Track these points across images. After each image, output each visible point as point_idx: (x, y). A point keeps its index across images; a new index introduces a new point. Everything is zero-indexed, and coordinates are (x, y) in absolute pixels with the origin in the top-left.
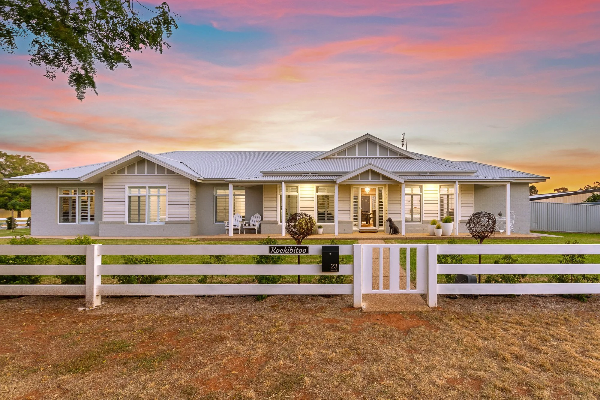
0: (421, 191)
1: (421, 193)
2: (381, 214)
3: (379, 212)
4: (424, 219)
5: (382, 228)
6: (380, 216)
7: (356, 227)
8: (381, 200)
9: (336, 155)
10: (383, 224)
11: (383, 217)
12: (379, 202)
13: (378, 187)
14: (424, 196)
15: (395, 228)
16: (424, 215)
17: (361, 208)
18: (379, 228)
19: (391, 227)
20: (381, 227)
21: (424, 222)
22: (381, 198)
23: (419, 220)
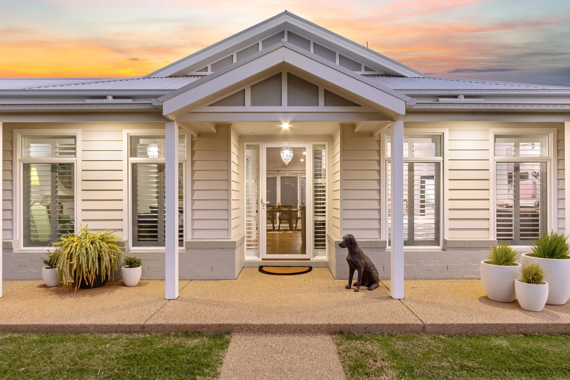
0: (440, 151)
1: (439, 159)
2: (320, 219)
3: (316, 212)
4: (447, 235)
5: (322, 257)
6: (316, 223)
7: (253, 252)
8: (319, 181)
9: (209, 69)
10: (324, 245)
11: (324, 224)
12: (316, 186)
13: (311, 143)
14: (448, 165)
15: (365, 268)
16: (447, 224)
17: (265, 202)
18: (314, 255)
19: (353, 265)
20: (320, 251)
21: (447, 246)
22: (321, 175)
23: (432, 237)
